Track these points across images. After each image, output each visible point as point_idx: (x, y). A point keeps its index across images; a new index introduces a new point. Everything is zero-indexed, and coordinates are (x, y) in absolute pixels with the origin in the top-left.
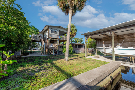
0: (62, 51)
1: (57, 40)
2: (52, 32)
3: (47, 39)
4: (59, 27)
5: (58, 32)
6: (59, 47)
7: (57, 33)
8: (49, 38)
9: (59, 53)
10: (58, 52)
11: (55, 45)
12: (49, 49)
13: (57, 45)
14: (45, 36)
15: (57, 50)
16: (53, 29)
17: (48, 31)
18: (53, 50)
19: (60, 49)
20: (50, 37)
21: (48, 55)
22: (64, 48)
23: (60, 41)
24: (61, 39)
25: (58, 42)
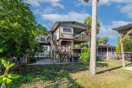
0: (79, 57)
1: (71, 41)
2: (64, 31)
3: (58, 40)
4: (74, 23)
5: (72, 30)
6: (74, 51)
7: (71, 32)
8: (61, 39)
9: (75, 60)
10: (73, 58)
11: (68, 49)
12: (60, 54)
13: (71, 49)
14: (55, 37)
15: (72, 56)
16: (65, 26)
17: (58, 30)
18: (66, 55)
19: (76, 54)
20: (62, 37)
21: (59, 63)
22: (82, 53)
23: (75, 43)
24: (77, 40)
25: (72, 44)
